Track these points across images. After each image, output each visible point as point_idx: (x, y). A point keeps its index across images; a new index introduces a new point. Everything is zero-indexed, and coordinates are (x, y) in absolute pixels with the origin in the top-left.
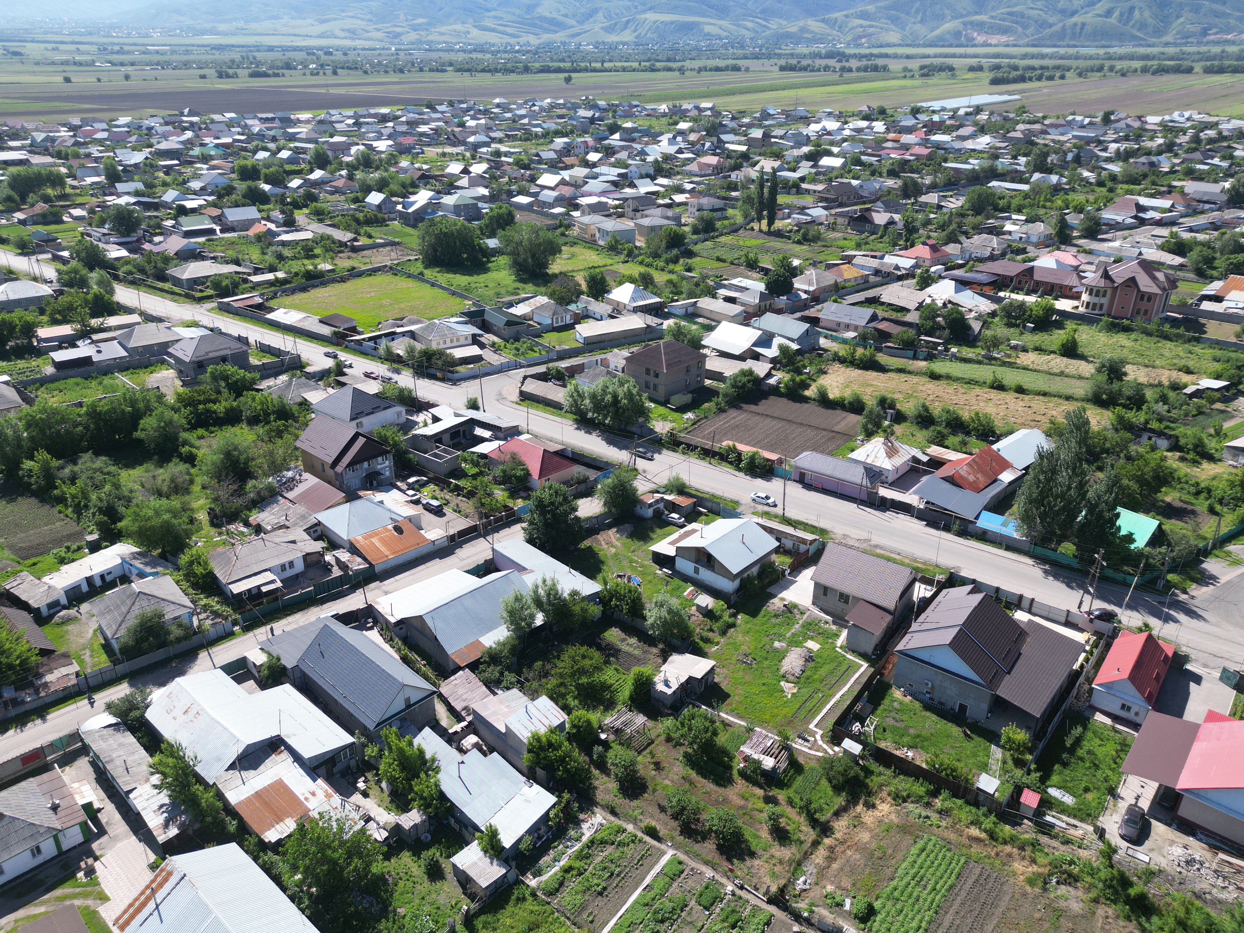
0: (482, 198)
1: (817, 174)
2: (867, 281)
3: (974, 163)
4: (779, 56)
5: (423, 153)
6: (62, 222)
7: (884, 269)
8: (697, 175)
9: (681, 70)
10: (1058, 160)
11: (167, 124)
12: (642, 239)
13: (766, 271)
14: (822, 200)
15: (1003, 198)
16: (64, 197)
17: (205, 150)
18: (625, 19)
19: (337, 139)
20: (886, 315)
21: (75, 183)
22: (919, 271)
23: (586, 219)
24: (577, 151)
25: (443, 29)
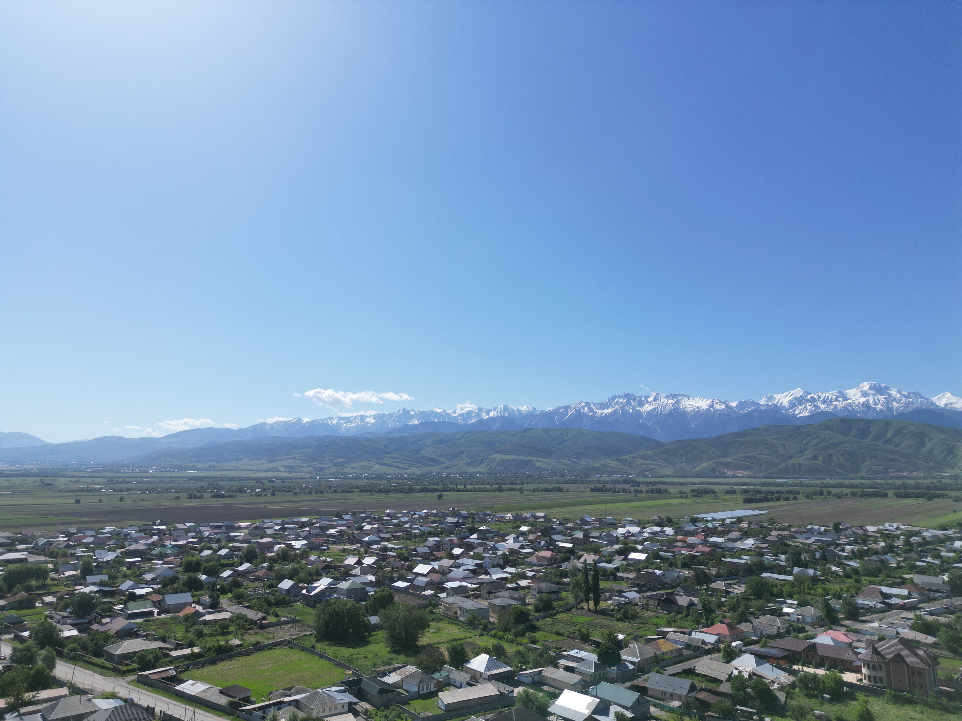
0: (370, 583)
1: (628, 565)
2: (681, 655)
3: (745, 559)
4: (590, 482)
5: (328, 549)
6: (34, 607)
7: (693, 644)
8: (536, 566)
9: (521, 491)
10: (809, 557)
11: (140, 531)
12: (495, 616)
13: (597, 644)
14: (635, 585)
15: (776, 586)
16: (43, 587)
17: (163, 550)
18: (480, 458)
19: (265, 540)
20: (703, 685)
21: (55, 576)
22: (723, 646)
23: (450, 600)
24: (445, 547)
25: (355, 465)
